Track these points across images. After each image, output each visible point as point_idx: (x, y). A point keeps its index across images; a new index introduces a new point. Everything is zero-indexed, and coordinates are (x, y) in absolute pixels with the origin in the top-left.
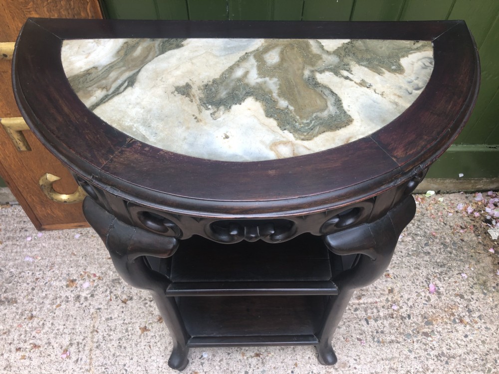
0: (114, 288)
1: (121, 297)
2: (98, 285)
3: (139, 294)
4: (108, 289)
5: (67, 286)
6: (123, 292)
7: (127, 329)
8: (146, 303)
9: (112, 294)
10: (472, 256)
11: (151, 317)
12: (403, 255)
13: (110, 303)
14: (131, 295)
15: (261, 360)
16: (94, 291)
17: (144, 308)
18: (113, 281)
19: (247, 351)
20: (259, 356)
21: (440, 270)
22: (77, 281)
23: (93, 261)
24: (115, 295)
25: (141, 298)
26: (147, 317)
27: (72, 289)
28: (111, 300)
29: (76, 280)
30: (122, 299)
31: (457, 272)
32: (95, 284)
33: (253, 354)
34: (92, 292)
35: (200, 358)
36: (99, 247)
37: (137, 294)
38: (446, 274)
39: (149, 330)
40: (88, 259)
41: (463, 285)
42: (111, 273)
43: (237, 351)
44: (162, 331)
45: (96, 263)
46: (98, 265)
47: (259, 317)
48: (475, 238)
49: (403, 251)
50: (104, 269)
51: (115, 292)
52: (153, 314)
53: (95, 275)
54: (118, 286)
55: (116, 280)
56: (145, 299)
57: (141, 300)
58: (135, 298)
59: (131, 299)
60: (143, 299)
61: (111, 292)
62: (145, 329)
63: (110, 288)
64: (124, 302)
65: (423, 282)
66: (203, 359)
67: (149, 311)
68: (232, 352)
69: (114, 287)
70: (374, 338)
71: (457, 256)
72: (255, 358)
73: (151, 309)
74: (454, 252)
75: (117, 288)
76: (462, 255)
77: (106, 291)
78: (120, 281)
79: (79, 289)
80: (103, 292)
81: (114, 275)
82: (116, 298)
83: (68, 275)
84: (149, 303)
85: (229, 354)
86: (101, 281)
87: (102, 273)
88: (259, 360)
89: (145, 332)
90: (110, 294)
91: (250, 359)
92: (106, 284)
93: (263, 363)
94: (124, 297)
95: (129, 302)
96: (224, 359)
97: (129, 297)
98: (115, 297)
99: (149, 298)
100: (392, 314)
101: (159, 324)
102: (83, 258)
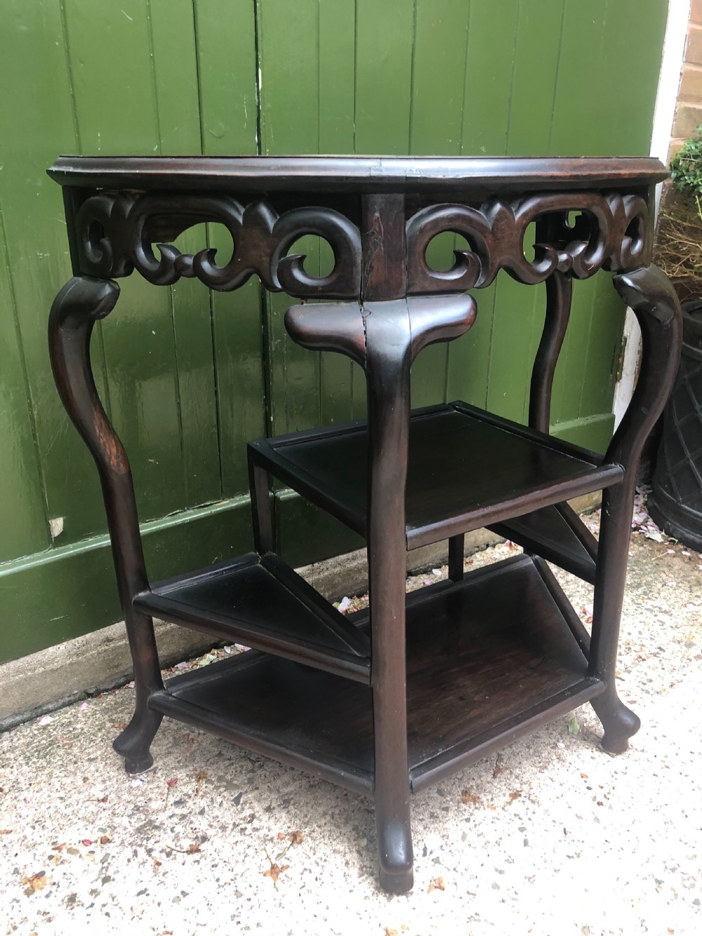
0: (152, 841)
1: (178, 849)
2: (107, 855)
3: (215, 824)
4: (138, 849)
5: (29, 893)
6: (177, 838)
7: (237, 891)
8: (243, 830)
9: (153, 854)
10: (657, 564)
11: (270, 845)
12: (583, 593)
13: (161, 869)
14: (200, 834)
15: (526, 799)
16: (107, 869)
17: (247, 838)
18: (139, 830)
19: (492, 799)
20: (520, 795)
21: (640, 591)
22: (48, 874)
23: (62, 821)
24: (161, 852)
25: (223, 828)
26: (265, 849)
27: (46, 891)
28: (159, 864)
29: (42, 873)
30: (185, 850)
31: (659, 586)
32: (99, 856)
33: (508, 799)
34: (100, 872)
35: (425, 855)
36: (62, 794)
37: (211, 826)
38: (650, 591)
39: (288, 867)
40: (48, 824)
41: (681, 593)
42: (126, 819)
43: (476, 808)
44: (314, 854)
45: (75, 820)
46: (81, 823)
47: (487, 697)
48: (641, 549)
49: (578, 589)
50: (103, 820)
51: (158, 847)
52: (272, 840)
53: (86, 842)
54: (156, 833)
55: (144, 826)
56: (235, 825)
57: (229, 830)
58: (210, 832)
59: (205, 839)
60: (231, 827)
61: (149, 851)
62: (275, 871)
63: (141, 846)
64: (194, 850)
65: (636, 610)
66: (431, 853)
67: (259, 838)
68: (471, 815)
69: (148, 839)
70: (647, 692)
71: (641, 570)
72: (514, 801)
73: (261, 833)
74: (636, 568)
75: (157, 839)
76: (647, 567)
77: (135, 853)
78: (157, 824)
79: (64, 883)
80: (129, 861)
81: (133, 821)
82: (168, 855)
83: (16, 871)
84: (249, 826)
85: (468, 820)
86: (110, 845)
87: (103, 830)
88: (523, 802)
89: (281, 875)
90: (150, 856)
91: (508, 807)
92: (126, 844)
93: (533, 802)
94: (186, 844)
95: (202, 847)
96: (467, 831)
97: (197, 838)
98: (164, 855)
99: (241, 819)
100: (640, 657)
101: (299, 846)
102: (33, 828)
